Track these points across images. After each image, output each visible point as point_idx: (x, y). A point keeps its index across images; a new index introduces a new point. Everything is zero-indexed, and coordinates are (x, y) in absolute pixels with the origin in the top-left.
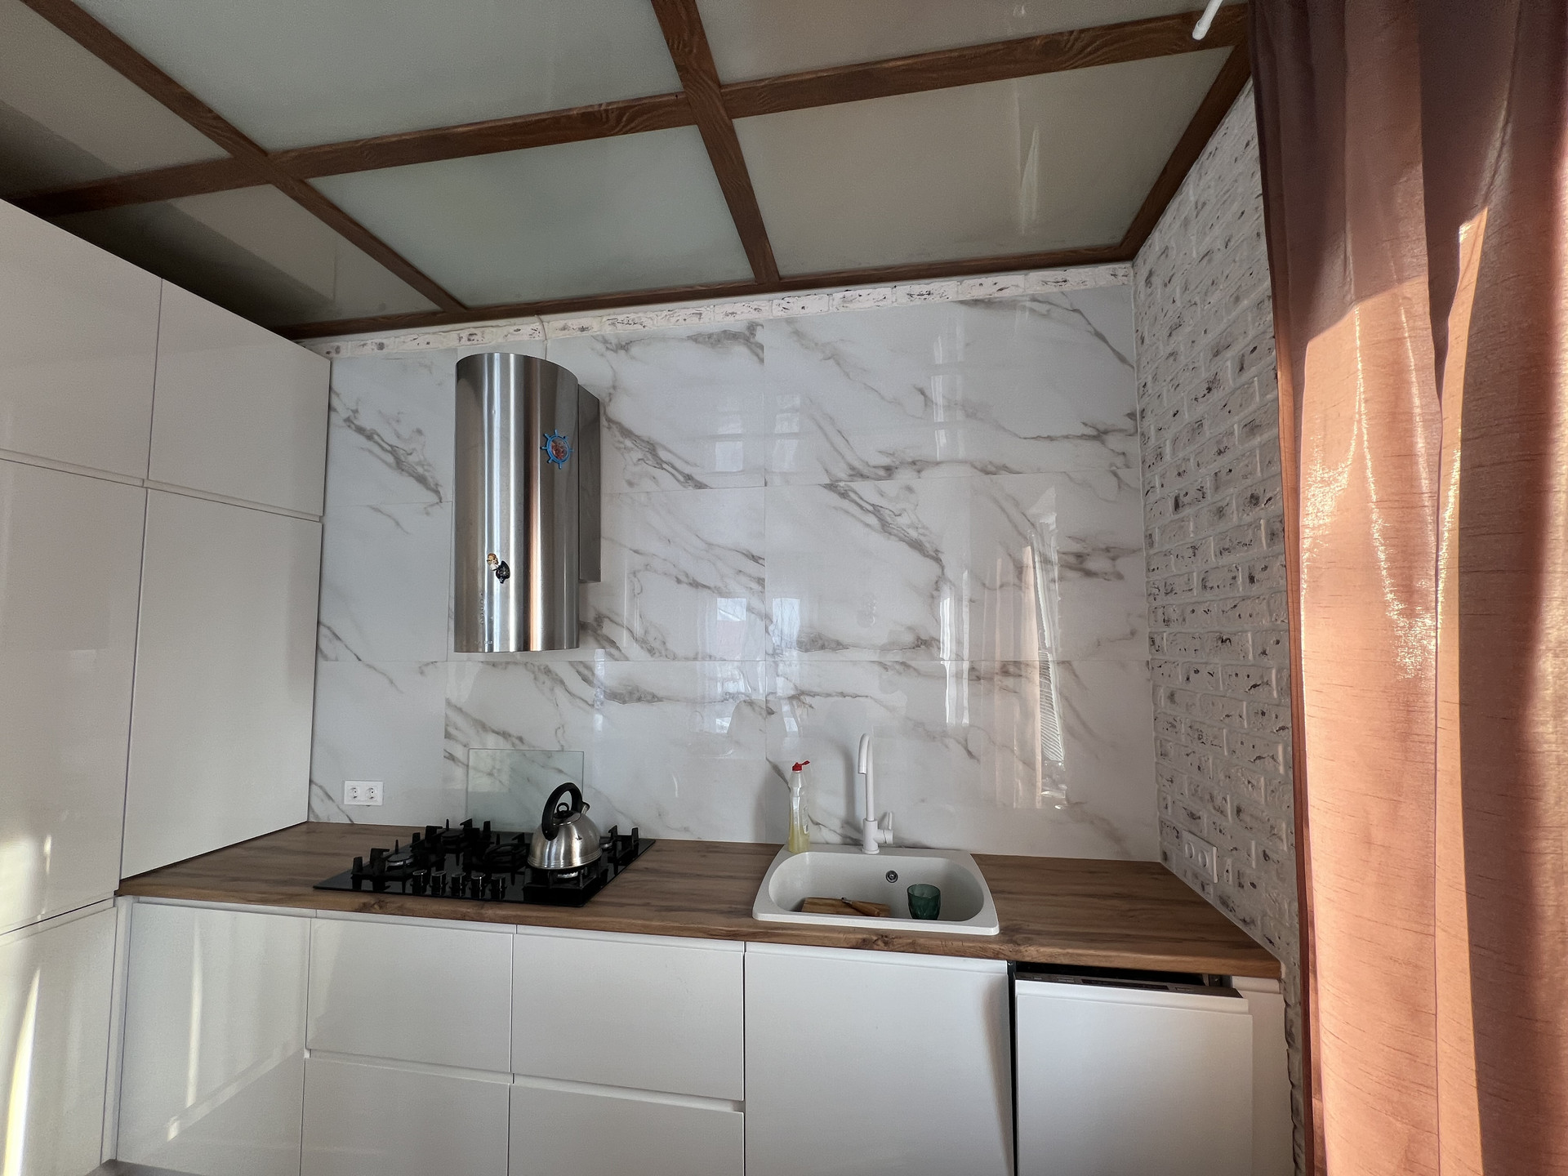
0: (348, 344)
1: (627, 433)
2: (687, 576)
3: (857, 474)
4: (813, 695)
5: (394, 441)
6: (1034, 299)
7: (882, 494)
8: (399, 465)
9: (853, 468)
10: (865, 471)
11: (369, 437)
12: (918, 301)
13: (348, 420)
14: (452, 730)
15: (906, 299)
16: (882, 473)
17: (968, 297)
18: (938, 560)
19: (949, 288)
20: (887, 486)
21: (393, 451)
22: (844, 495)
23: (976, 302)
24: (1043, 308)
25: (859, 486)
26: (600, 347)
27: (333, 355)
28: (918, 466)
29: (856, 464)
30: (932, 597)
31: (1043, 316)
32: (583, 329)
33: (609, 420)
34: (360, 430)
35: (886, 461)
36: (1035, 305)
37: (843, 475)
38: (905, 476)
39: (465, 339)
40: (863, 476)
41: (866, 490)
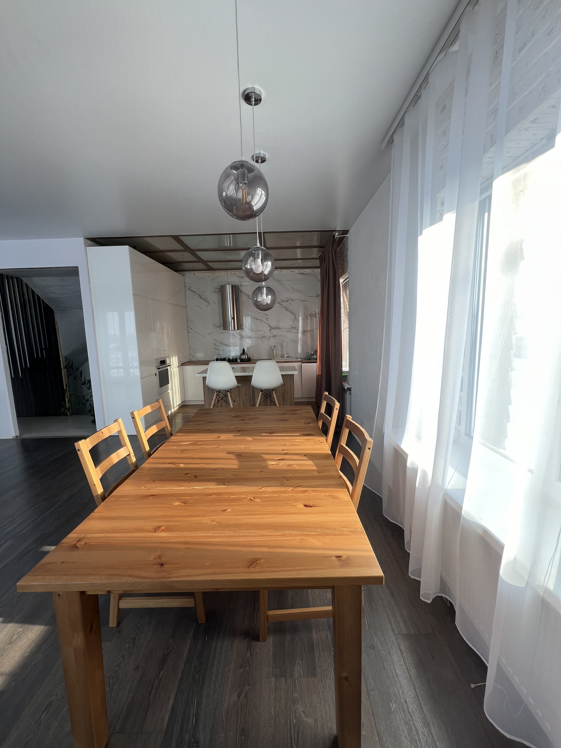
0: (187, 274)
1: (244, 293)
2: (255, 318)
3: (282, 301)
4: (276, 336)
5: (199, 293)
6: (309, 274)
7: (286, 305)
8: (201, 297)
9: (282, 300)
10: (284, 301)
11: (194, 292)
12: (292, 273)
13: (189, 288)
14: (216, 344)
15: (290, 272)
16: (286, 301)
17: (299, 273)
18: (295, 315)
19: (296, 271)
20: (288, 303)
21: (199, 295)
22: (280, 305)
23: (301, 274)
24: (311, 275)
25: (283, 303)
26: (238, 277)
27: (184, 275)
28: (292, 300)
29: (283, 300)
30: (294, 321)
31: (311, 276)
32: (234, 274)
33: (241, 291)
34: (192, 291)
35: (287, 299)
36: (309, 275)
37: (280, 301)
38: (290, 302)
39: (212, 274)
40: (283, 302)
41: (284, 304)
